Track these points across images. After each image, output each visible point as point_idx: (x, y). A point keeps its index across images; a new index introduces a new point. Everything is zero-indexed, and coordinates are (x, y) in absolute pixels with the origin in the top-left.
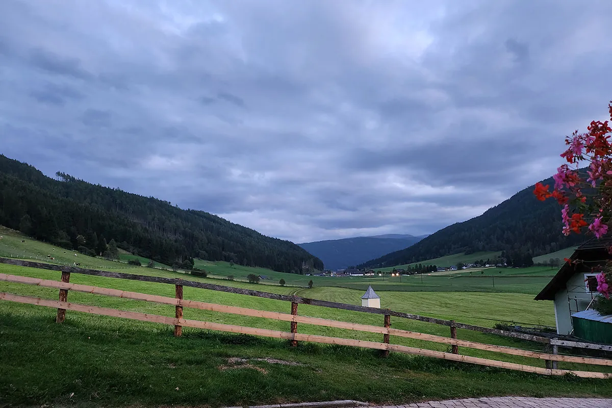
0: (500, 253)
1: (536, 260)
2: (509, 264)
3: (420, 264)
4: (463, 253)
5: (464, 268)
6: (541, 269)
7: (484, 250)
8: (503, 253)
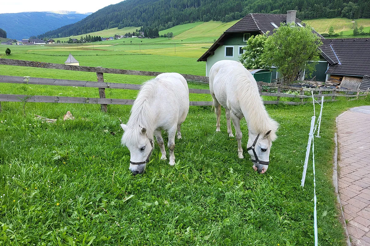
0: (139, 28)
1: (161, 33)
2: (146, 36)
3: (89, 36)
4: (117, 28)
5: (119, 38)
6: (164, 39)
7: (130, 25)
8: (141, 28)
